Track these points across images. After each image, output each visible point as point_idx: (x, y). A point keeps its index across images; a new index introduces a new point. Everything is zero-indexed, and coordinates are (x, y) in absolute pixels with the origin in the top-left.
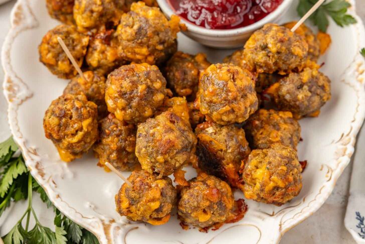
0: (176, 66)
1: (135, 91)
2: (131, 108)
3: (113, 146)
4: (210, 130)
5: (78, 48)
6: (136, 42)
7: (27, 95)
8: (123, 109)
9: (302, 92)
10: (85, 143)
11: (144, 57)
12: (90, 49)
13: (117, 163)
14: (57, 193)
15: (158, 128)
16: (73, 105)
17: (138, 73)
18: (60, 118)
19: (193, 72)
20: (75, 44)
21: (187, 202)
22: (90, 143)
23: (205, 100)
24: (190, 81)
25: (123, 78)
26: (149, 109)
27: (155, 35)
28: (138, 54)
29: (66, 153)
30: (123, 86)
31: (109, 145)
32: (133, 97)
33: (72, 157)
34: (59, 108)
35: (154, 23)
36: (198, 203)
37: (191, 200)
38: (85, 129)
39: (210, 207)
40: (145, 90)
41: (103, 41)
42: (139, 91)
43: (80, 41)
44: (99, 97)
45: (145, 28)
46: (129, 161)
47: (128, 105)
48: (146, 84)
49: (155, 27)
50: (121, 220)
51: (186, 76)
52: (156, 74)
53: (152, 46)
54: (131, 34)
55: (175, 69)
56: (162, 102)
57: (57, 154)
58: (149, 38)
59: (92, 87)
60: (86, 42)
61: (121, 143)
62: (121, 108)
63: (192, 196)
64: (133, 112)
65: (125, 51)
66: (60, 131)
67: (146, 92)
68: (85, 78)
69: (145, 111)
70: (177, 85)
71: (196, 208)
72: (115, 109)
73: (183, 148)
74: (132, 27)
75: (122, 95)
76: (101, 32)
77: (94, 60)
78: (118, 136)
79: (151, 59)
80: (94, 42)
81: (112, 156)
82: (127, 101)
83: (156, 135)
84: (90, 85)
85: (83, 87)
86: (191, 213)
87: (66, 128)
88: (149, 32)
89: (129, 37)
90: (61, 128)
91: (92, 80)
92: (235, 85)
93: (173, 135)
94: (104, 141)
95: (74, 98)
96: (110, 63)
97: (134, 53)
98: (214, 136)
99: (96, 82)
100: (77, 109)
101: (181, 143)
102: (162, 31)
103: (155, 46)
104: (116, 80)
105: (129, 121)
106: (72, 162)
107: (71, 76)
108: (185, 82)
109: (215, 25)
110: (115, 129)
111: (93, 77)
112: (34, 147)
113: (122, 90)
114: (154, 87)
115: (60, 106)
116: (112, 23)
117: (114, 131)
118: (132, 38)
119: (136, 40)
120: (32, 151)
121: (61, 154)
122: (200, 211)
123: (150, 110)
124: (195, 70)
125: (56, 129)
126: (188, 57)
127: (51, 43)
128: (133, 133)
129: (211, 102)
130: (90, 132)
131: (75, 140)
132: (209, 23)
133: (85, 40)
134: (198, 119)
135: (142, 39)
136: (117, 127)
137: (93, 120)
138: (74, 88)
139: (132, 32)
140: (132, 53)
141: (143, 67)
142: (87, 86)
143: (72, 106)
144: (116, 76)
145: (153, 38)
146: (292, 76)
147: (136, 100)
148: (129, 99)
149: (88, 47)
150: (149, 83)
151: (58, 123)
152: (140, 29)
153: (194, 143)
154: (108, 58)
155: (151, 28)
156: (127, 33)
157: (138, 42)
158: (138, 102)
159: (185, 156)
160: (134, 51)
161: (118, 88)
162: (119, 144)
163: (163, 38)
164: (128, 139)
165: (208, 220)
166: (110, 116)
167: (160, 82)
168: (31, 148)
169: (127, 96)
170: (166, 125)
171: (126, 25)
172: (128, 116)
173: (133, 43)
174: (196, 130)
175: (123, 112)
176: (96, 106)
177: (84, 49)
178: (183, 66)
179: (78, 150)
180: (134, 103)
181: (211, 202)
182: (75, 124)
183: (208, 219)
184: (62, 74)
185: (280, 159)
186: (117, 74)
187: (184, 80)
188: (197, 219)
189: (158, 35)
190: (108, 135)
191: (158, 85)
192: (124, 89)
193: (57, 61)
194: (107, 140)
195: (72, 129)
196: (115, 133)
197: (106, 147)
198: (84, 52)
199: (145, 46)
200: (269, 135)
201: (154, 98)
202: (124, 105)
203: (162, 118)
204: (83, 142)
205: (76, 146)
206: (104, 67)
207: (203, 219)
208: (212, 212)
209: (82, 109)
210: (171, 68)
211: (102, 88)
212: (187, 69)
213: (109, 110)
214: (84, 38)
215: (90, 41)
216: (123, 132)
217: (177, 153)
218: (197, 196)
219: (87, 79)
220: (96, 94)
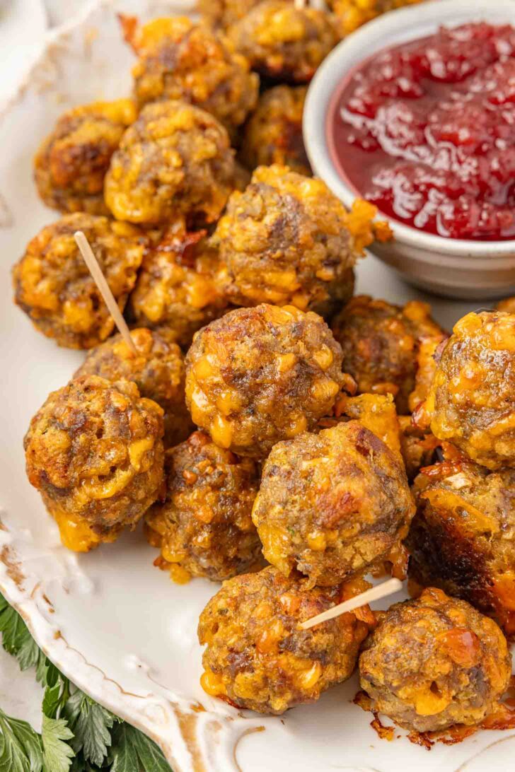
0: (359, 327)
1: (267, 370)
2: (254, 413)
3: (204, 514)
4: (459, 480)
5: (117, 270)
6: (270, 257)
8: (234, 416)
10: (133, 501)
11: (286, 296)
12: (145, 277)
13: (209, 557)
14: (56, 628)
15: (325, 460)
16: (107, 405)
17: (275, 325)
18: (72, 433)
19: (401, 343)
20: (107, 262)
21: (392, 656)
22: (143, 502)
23: (449, 401)
24: (396, 366)
25: (237, 336)
26: (299, 417)
27: (316, 241)
28: (272, 287)
29: (78, 528)
30: (237, 354)
31: (191, 509)
32: (261, 385)
33: (94, 538)
34: (70, 409)
35: (315, 213)
36: (422, 664)
37: (404, 653)
38: (135, 464)
39: (451, 679)
40: (292, 367)
41: (179, 259)
42: (278, 369)
43: (121, 256)
44: (165, 392)
45: (294, 223)
46: (239, 556)
47: (249, 404)
48: (296, 353)
49: (317, 222)
51: (385, 352)
52: (321, 332)
53: (306, 269)
54: (259, 236)
55: (356, 334)
56: (332, 403)
57: (53, 532)
58: (301, 248)
59: (149, 368)
60: (135, 259)
61: (222, 505)
62: (227, 413)
63: (406, 641)
64: (260, 424)
65: (238, 278)
66: (71, 468)
67: (295, 374)
68: (131, 342)
69: (290, 421)
70: (362, 372)
71: (413, 677)
72: (211, 418)
73: (379, 522)
74: (260, 220)
75: (233, 378)
76: (174, 235)
77: (153, 302)
78: (215, 488)
79: (302, 300)
80: (155, 259)
81: (200, 539)
82: (244, 393)
83: (316, 476)
84: (144, 360)
85: (126, 365)
86: (398, 688)
87: (85, 459)
88: (304, 233)
89: (252, 244)
90: (74, 459)
91: (150, 351)
93: (361, 484)
94: (180, 500)
95: (109, 386)
96: (193, 312)
97: (263, 284)
98: (468, 496)
99: (160, 356)
100: (117, 412)
101: (377, 508)
102: (333, 234)
103: (313, 269)
104: (218, 340)
105: (245, 449)
106: (90, 553)
107: (92, 341)
108: (383, 366)
109: (460, 230)
110: (208, 469)
111: (153, 343)
113: (234, 366)
114: (314, 362)
115: (73, 403)
116: (202, 215)
117: (207, 474)
118: (261, 245)
119: (269, 252)
121: (63, 531)
122: (423, 687)
123: (303, 420)
124: (407, 338)
125: (60, 459)
126: (388, 309)
127: (48, 256)
128: (252, 484)
129: (468, 405)
130: (145, 473)
131: (108, 490)
132: (447, 224)
133: (135, 254)
134: (420, 455)
135: (284, 248)
136: (214, 466)
137: (155, 443)
138: (103, 367)
139: (260, 230)
140: (255, 285)
141: (288, 314)
142: (137, 362)
143: (104, 405)
144: (218, 331)
145: (311, 249)
147: (270, 391)
148: (250, 388)
149: (140, 271)
150: (304, 352)
151: (66, 446)
152: (280, 224)
153: (407, 513)
154: (189, 300)
155: (308, 223)
156: (247, 233)
157: (274, 256)
158: (275, 397)
159: (380, 544)
160: (263, 278)
161: (222, 361)
162: (218, 509)
163: (336, 251)
164: (241, 497)
165: (439, 715)
166: (194, 439)
167: (329, 351)
169: (247, 381)
170: (345, 454)
171: (245, 216)
172: (244, 436)
173: (261, 258)
174: (416, 480)
175: (233, 423)
176: (161, 411)
177: (129, 276)
178: (377, 328)
179: (111, 518)
180: (263, 401)
181: (455, 665)
182: (109, 450)
183: (440, 711)
184: (71, 335)
186: (220, 327)
187: (379, 360)
188: (412, 705)
189: (324, 241)
190: (191, 486)
191: (324, 358)
192: (239, 363)
193: (61, 302)
194: (186, 498)
195: (103, 463)
196: (208, 479)
197: (183, 516)
198: (131, 281)
199: (291, 266)
201: (313, 389)
202: (235, 406)
203: (338, 436)
204: (126, 498)
205: (108, 507)
206: (177, 323)
207: (429, 707)
208: (453, 693)
209: (130, 414)
210: (347, 332)
211: (173, 372)
212: (386, 336)
213: (196, 418)
214: (130, 248)
215: (144, 258)
216: (229, 478)
217: (362, 532)
218: (421, 645)
219: (137, 347)
220: (158, 383)
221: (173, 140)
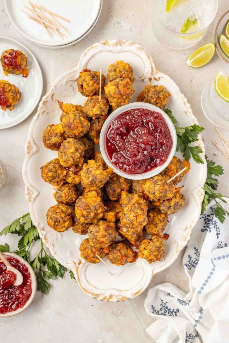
4: (125, 230)
5: (61, 177)
7: (37, 195)
9: (170, 210)
12: (67, 177)
17: (91, 206)
19: (118, 190)
24: (117, 195)
25: (83, 210)
30: (84, 213)
34: (54, 217)
38: (66, 226)
40: (94, 215)
41: (74, 173)
42: (91, 216)
48: (94, 212)
50: (83, 261)
51: (115, 192)
52: (99, 206)
59: (69, 198)
70: (110, 196)
77: (69, 181)
87: (57, 226)
92: (137, 222)
93: (105, 239)
95: (61, 212)
98: (126, 233)
99: (71, 195)
100: (63, 218)
111: (69, 192)
112: (42, 226)
120: (42, 229)
125: (53, 226)
133: (65, 173)
141: (93, 203)
143: (60, 217)
146: (166, 203)
149: (66, 175)
150: (96, 212)
154: (76, 181)
156: (86, 182)
167: (101, 209)
168: (41, 227)
169: (86, 217)
170: (103, 233)
171: (86, 177)
182: (62, 224)
185: (155, 248)
187: (114, 194)
190: (77, 225)
196: (80, 224)
198: (64, 178)
200: (152, 230)
201: (98, 216)
203: (102, 229)
209: (65, 218)
212: (115, 189)
215: (67, 173)
218: (116, 259)
220: (71, 201)
221: (71, 155)
